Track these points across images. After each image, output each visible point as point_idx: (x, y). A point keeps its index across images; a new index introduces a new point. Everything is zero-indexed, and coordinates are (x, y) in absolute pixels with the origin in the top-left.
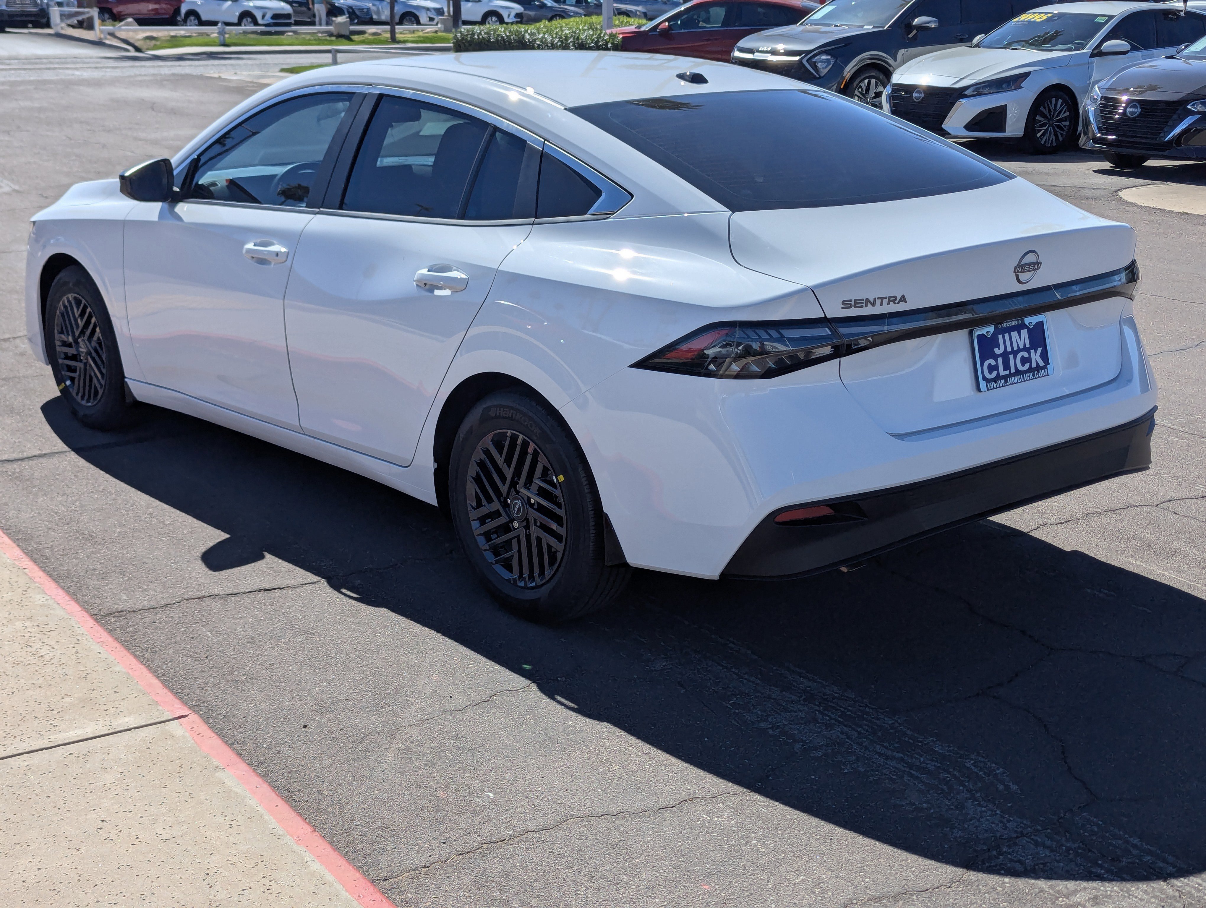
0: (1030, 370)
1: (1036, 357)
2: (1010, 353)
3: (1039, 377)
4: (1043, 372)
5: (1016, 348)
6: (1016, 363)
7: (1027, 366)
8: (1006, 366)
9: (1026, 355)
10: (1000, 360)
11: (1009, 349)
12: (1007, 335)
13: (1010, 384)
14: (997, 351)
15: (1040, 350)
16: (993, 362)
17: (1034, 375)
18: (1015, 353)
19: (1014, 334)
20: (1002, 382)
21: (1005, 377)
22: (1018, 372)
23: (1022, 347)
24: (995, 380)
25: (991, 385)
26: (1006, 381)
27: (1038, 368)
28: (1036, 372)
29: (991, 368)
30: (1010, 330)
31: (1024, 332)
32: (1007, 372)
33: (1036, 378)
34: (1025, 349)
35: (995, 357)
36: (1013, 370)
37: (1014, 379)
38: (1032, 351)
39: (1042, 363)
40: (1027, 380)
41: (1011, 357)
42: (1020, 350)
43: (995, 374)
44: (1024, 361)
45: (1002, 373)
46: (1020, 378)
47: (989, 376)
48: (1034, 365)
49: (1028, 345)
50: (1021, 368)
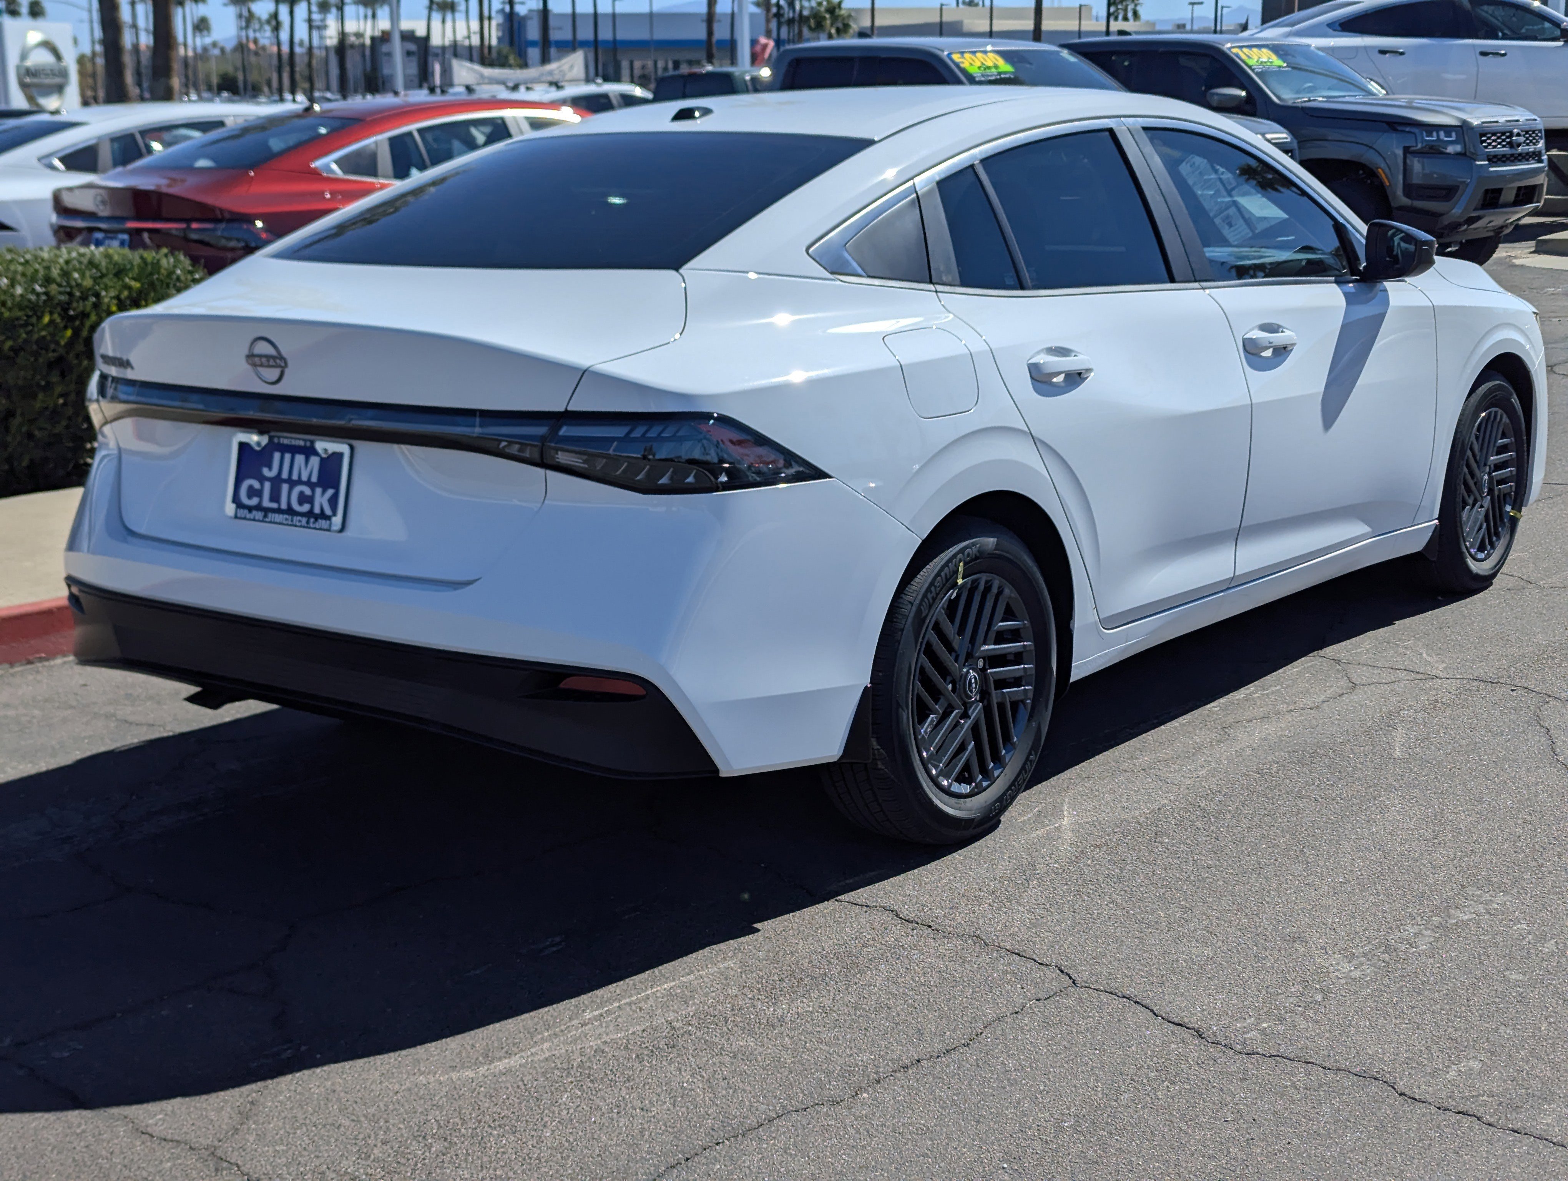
0: (310, 514)
1: (321, 500)
2: (285, 481)
3: (315, 528)
4: (323, 523)
5: (295, 477)
6: (289, 496)
7: (306, 508)
8: (274, 497)
9: (307, 491)
10: (267, 485)
11: (285, 475)
12: (288, 456)
13: (270, 522)
14: (266, 472)
15: (330, 492)
16: (256, 485)
17: (308, 522)
18: (292, 483)
19: (300, 459)
20: (259, 515)
21: (267, 511)
22: (290, 511)
23: (304, 478)
24: (250, 509)
25: (243, 513)
26: (265, 516)
27: (323, 516)
28: (312, 520)
29: (252, 492)
30: (294, 450)
31: (315, 461)
32: (274, 505)
33: (310, 528)
34: (308, 483)
35: (262, 479)
36: (284, 506)
37: (279, 518)
38: (319, 491)
39: (328, 512)
40: (296, 526)
41: (285, 487)
42: (299, 482)
43: (254, 501)
44: (303, 498)
45: (266, 503)
46: (286, 519)
47: (245, 500)
48: (317, 510)
49: (314, 479)
50: (296, 507)
